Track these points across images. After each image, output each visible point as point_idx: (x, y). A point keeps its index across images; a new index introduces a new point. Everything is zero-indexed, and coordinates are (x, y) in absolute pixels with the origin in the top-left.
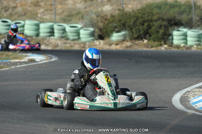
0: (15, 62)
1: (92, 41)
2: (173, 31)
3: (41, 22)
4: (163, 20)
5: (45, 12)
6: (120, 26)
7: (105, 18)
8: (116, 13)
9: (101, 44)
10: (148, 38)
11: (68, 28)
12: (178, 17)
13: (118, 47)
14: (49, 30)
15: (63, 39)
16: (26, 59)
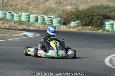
0: (15, 36)
1: (59, 26)
2: (105, 22)
3: (31, 14)
4: (100, 15)
5: (34, 8)
6: (76, 18)
7: (67, 13)
8: (74, 10)
9: (65, 27)
10: (91, 25)
11: (46, 18)
12: (109, 14)
13: (74, 30)
14: (35, 19)
15: (43, 24)
16: (22, 35)
